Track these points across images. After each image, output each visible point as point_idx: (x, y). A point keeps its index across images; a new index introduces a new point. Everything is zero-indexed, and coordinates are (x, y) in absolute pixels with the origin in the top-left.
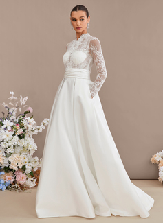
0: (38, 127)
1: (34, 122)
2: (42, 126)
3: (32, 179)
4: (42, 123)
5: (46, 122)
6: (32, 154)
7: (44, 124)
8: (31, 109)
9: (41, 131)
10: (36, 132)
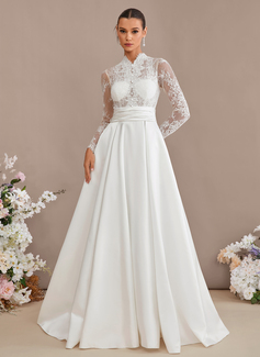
0: (33, 205)
1: (28, 197)
2: (40, 203)
3: (24, 290)
4: (40, 199)
5: (47, 197)
6: (23, 249)
7: (44, 200)
8: (22, 176)
9: (38, 211)
10: (30, 215)
